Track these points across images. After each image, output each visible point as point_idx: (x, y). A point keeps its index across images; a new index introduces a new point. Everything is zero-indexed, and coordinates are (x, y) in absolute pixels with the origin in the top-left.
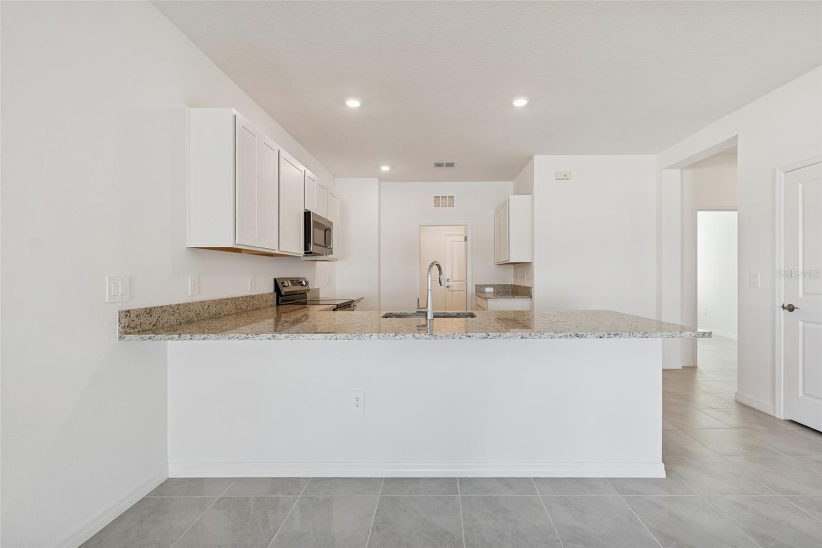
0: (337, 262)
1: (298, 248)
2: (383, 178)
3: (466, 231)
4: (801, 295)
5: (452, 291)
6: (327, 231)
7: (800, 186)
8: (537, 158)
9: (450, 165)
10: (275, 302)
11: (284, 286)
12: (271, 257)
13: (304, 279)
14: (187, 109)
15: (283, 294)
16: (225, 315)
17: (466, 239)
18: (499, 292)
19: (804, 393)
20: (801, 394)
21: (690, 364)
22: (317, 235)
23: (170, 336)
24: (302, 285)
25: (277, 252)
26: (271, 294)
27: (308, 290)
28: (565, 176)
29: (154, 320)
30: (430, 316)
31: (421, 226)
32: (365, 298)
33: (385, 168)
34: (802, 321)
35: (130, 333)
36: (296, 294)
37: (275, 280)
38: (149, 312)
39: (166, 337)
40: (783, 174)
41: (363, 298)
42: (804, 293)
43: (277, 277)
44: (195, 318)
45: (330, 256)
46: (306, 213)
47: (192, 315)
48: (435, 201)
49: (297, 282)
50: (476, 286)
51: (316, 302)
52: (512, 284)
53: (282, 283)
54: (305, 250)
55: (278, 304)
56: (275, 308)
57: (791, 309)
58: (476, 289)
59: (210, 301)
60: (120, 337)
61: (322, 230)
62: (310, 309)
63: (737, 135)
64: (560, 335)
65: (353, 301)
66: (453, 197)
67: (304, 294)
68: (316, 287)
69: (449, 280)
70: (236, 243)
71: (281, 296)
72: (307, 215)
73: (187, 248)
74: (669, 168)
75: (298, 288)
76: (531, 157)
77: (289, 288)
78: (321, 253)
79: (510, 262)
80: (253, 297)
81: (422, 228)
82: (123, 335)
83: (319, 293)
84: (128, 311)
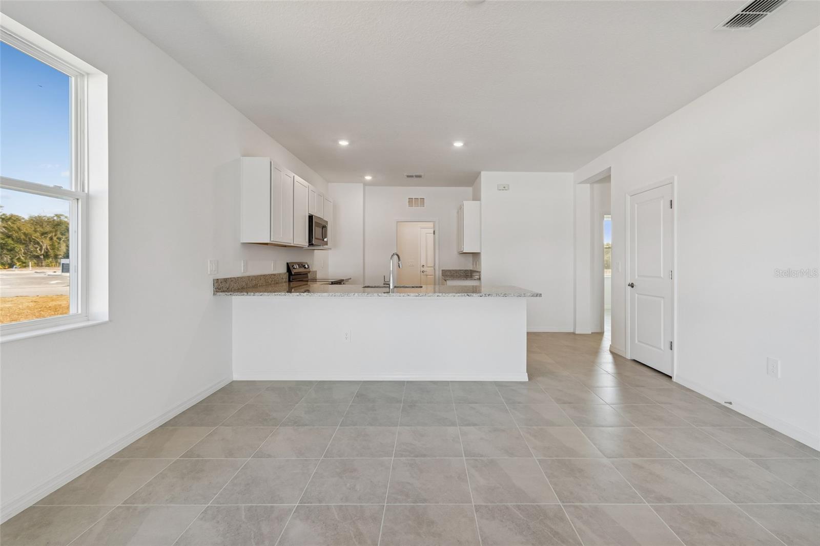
0: (329, 251)
1: (303, 241)
2: (366, 184)
3: (434, 226)
4: (637, 277)
5: (427, 275)
6: (324, 227)
7: (636, 205)
8: (483, 173)
9: (420, 176)
10: (287, 280)
11: (294, 268)
12: (285, 248)
13: (307, 263)
14: (242, 158)
15: (293, 273)
16: (260, 286)
17: (434, 233)
18: (461, 276)
19: (639, 341)
20: (636, 342)
21: (599, 331)
22: (317, 231)
23: (242, 294)
24: (305, 268)
25: (292, 245)
26: (285, 273)
27: (309, 272)
28: (504, 187)
29: (227, 285)
30: (391, 287)
31: (397, 222)
32: (352, 279)
33: (368, 178)
34: (637, 294)
35: (218, 292)
36: (301, 274)
37: (288, 264)
38: (226, 280)
39: (240, 294)
40: (629, 197)
41: (350, 279)
42: (638, 276)
43: (288, 262)
44: (245, 287)
45: (326, 246)
46: (309, 216)
47: (244, 284)
48: (409, 202)
49: (302, 265)
50: (442, 270)
51: (315, 280)
52: (471, 269)
53: (293, 266)
54: (309, 243)
55: (289, 281)
56: (287, 284)
57: (632, 286)
58: (442, 273)
59: (252, 276)
60: (214, 294)
61: (320, 227)
62: (311, 285)
63: (610, 168)
64: (458, 294)
65: (343, 280)
66: (423, 199)
67: (306, 274)
68: (314, 270)
69: (423, 266)
70: (272, 240)
71: (292, 275)
72: (311, 218)
73: (242, 243)
74: (580, 183)
75: (302, 270)
76: (480, 173)
77: (297, 269)
78: (319, 244)
79: (464, 252)
80: (275, 275)
81: (398, 223)
82: (216, 293)
83: (316, 275)
84: (218, 280)
